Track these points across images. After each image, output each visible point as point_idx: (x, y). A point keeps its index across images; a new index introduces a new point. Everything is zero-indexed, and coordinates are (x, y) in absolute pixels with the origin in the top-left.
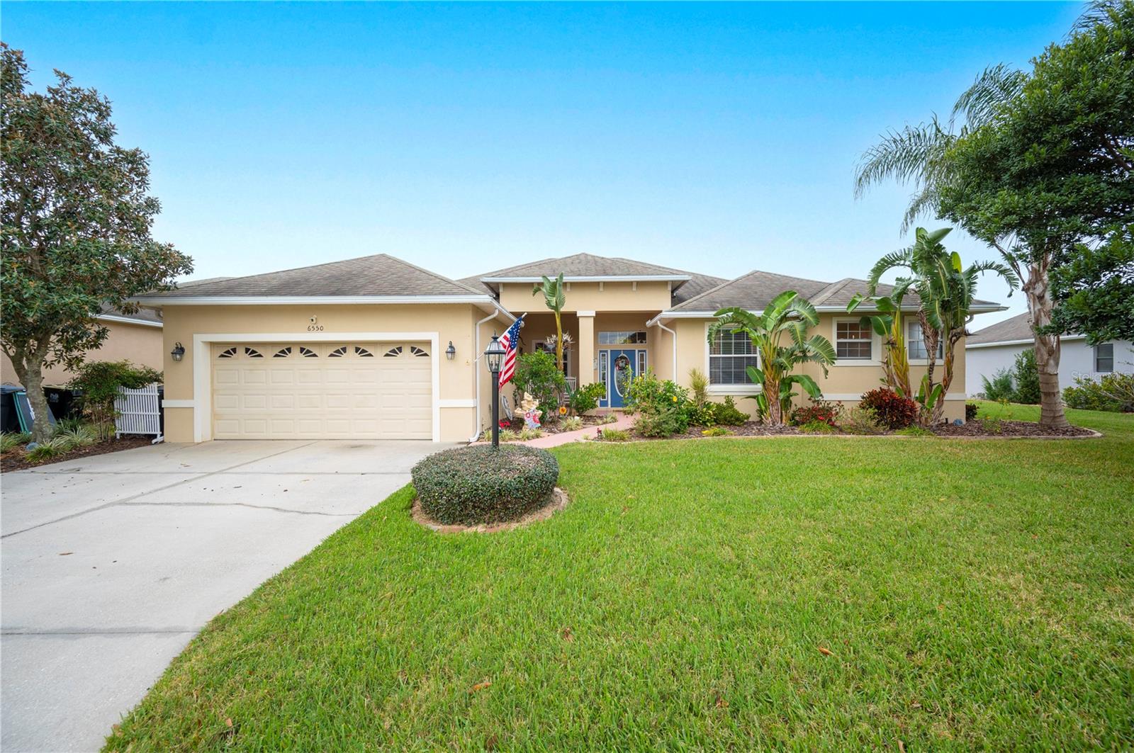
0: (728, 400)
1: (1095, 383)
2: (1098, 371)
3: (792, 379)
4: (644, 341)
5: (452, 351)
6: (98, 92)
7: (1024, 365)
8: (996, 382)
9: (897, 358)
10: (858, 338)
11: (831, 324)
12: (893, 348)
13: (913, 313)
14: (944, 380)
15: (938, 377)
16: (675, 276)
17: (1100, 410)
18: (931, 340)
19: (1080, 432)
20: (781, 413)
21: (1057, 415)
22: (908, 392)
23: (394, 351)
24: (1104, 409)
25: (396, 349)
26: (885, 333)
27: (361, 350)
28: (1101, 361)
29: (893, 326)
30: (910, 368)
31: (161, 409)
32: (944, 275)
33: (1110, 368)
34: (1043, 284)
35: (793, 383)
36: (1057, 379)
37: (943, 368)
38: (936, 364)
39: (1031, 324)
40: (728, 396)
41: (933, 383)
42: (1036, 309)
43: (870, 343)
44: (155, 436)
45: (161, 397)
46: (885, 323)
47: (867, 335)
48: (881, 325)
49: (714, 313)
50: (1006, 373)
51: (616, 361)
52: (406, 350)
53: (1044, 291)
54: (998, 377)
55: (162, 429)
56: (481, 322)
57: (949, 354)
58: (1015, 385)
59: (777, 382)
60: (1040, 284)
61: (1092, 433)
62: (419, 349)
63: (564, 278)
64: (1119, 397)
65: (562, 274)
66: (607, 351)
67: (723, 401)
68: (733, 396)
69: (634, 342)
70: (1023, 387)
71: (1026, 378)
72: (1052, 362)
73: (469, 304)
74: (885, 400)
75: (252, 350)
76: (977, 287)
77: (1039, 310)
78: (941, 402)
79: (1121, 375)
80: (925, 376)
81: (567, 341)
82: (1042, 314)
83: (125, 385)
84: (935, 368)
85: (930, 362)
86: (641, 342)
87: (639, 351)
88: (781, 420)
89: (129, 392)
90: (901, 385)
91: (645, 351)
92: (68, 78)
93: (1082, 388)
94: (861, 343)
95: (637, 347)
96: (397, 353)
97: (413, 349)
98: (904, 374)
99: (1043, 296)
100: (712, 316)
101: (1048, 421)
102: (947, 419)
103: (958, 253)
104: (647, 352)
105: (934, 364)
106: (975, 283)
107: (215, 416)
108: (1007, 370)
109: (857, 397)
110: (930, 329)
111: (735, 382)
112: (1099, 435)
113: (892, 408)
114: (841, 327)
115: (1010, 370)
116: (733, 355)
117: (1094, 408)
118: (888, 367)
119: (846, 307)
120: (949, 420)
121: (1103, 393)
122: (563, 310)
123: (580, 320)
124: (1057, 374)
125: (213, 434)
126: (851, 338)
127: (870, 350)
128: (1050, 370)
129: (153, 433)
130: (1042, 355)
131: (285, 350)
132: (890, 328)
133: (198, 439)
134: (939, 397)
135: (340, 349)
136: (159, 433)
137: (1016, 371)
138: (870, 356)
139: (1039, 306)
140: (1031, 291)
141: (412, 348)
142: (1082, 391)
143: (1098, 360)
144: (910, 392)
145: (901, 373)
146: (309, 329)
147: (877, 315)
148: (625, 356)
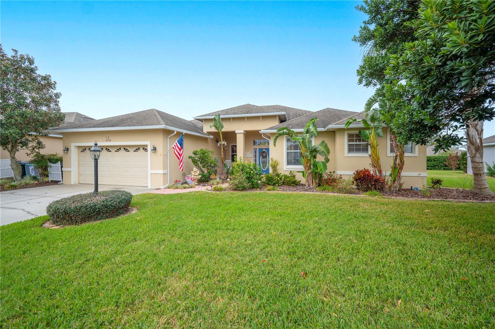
0: (292, 173)
5: (155, 149)
6: (29, 55)
10: (361, 142)
11: (344, 135)
14: (399, 165)
16: (279, 113)
18: (394, 142)
20: (312, 180)
21: (483, 187)
25: (138, 149)
27: (126, 149)
29: (371, 135)
31: (62, 172)
36: (482, 165)
40: (291, 171)
44: (60, 181)
45: (62, 167)
49: (277, 130)
51: (261, 153)
52: (141, 149)
55: (62, 179)
56: (169, 137)
57: (400, 150)
62: (146, 149)
63: (221, 116)
65: (219, 114)
66: (257, 149)
67: (288, 174)
68: (295, 171)
72: (478, 155)
73: (161, 129)
81: (224, 144)
83: (51, 162)
85: (395, 155)
88: (313, 184)
89: (52, 165)
92: (17, 51)
94: (362, 144)
98: (378, 161)
100: (276, 132)
101: (477, 191)
105: (397, 155)
107: (79, 175)
114: (350, 136)
116: (293, 151)
119: (345, 125)
120: (412, 187)
122: (223, 130)
123: (237, 134)
124: (481, 162)
125: (79, 181)
126: (356, 141)
127: (368, 148)
129: (58, 180)
130: (471, 151)
133: (72, 183)
135: (119, 149)
136: (61, 180)
138: (368, 151)
141: (143, 148)
145: (375, 161)
146: (106, 141)
147: (367, 129)
148: (265, 151)
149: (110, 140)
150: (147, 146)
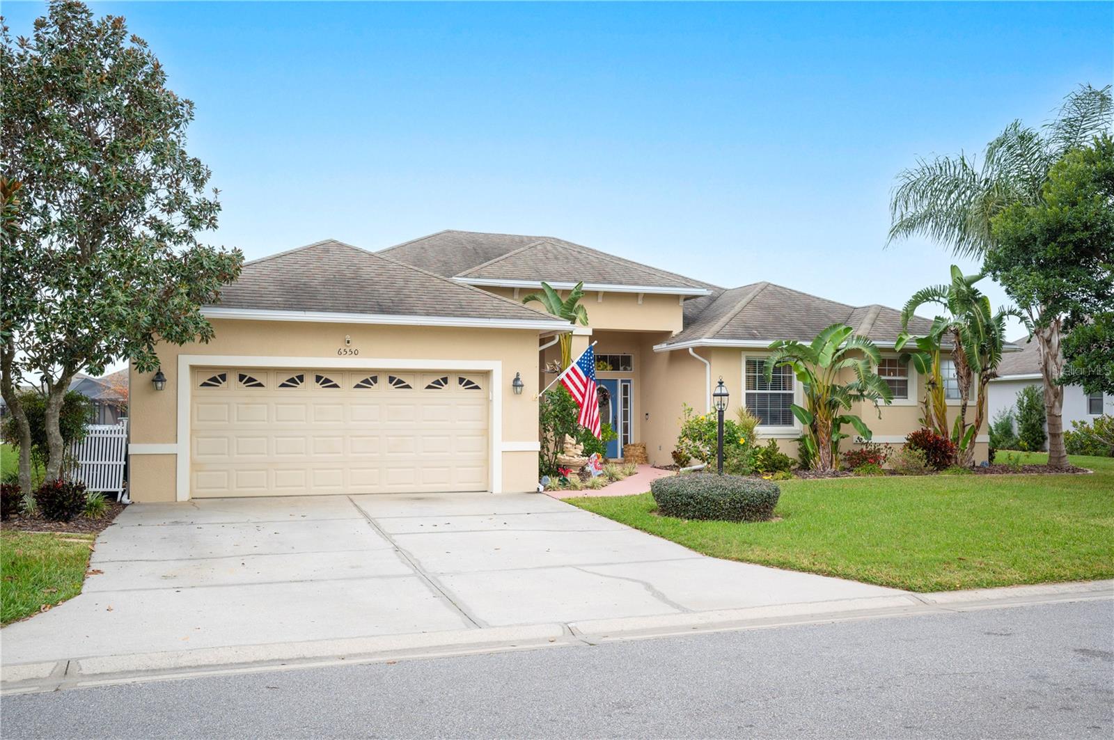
0: (773, 443)
1: (1088, 426)
2: (1091, 413)
3: (843, 420)
4: (629, 368)
5: (518, 384)
7: (1025, 405)
8: (997, 425)
9: (937, 398)
10: (896, 375)
12: (933, 388)
13: (948, 352)
14: (977, 421)
15: (970, 418)
16: (694, 290)
17: (1093, 455)
18: (965, 380)
19: (1079, 470)
20: (832, 456)
22: (945, 433)
23: (437, 382)
24: (1096, 455)
25: (440, 380)
26: (924, 372)
27: (397, 380)
28: (1093, 402)
29: (933, 365)
30: (948, 408)
31: (127, 457)
32: (982, 321)
33: (1100, 410)
34: (1050, 328)
35: (841, 424)
36: (1061, 420)
37: (975, 408)
38: (968, 404)
39: (1041, 366)
41: (966, 424)
42: (1045, 352)
43: (906, 381)
46: (924, 361)
47: (903, 373)
48: (920, 362)
50: (1007, 414)
52: (453, 382)
53: (1051, 335)
54: (998, 419)
55: (127, 486)
57: (981, 395)
58: (1016, 429)
59: (830, 422)
60: (1048, 328)
61: (1087, 471)
62: (468, 381)
64: (1108, 441)
67: (769, 445)
68: (776, 439)
69: (616, 368)
70: (1024, 431)
71: (1027, 421)
72: (1057, 404)
74: (929, 442)
75: (248, 378)
76: (1005, 333)
77: (1047, 353)
78: (973, 443)
79: (1109, 418)
80: (958, 417)
82: (1050, 357)
84: (967, 408)
85: (963, 403)
86: (625, 369)
87: (622, 381)
88: (831, 465)
90: (940, 426)
91: (629, 381)
93: (1078, 432)
94: (898, 380)
95: (619, 376)
96: (443, 386)
97: (461, 380)
98: (943, 414)
99: (1050, 340)
101: (1055, 463)
102: (974, 462)
103: (988, 297)
104: (633, 382)
105: (966, 404)
106: (1004, 330)
107: (194, 466)
108: (1008, 410)
109: (901, 439)
110: (964, 369)
111: (772, 423)
112: (1092, 472)
113: (935, 448)
114: (883, 363)
115: (1011, 411)
116: (769, 392)
117: (1087, 454)
118: (926, 407)
120: (976, 463)
121: (1095, 437)
123: (574, 339)
124: (1061, 416)
125: (192, 490)
126: (889, 375)
127: (907, 388)
128: (1056, 412)
129: (113, 490)
130: (1050, 397)
131: (295, 378)
132: (930, 366)
133: (182, 496)
134: (971, 438)
135: (369, 379)
136: (121, 489)
137: (1017, 412)
138: (907, 395)
139: (1047, 350)
140: (1041, 334)
141: (460, 378)
142: (1077, 435)
143: (1090, 400)
144: (947, 433)
145: (940, 413)
146: (340, 353)
147: (916, 352)
148: (605, 388)
149: (356, 353)
150: (486, 374)
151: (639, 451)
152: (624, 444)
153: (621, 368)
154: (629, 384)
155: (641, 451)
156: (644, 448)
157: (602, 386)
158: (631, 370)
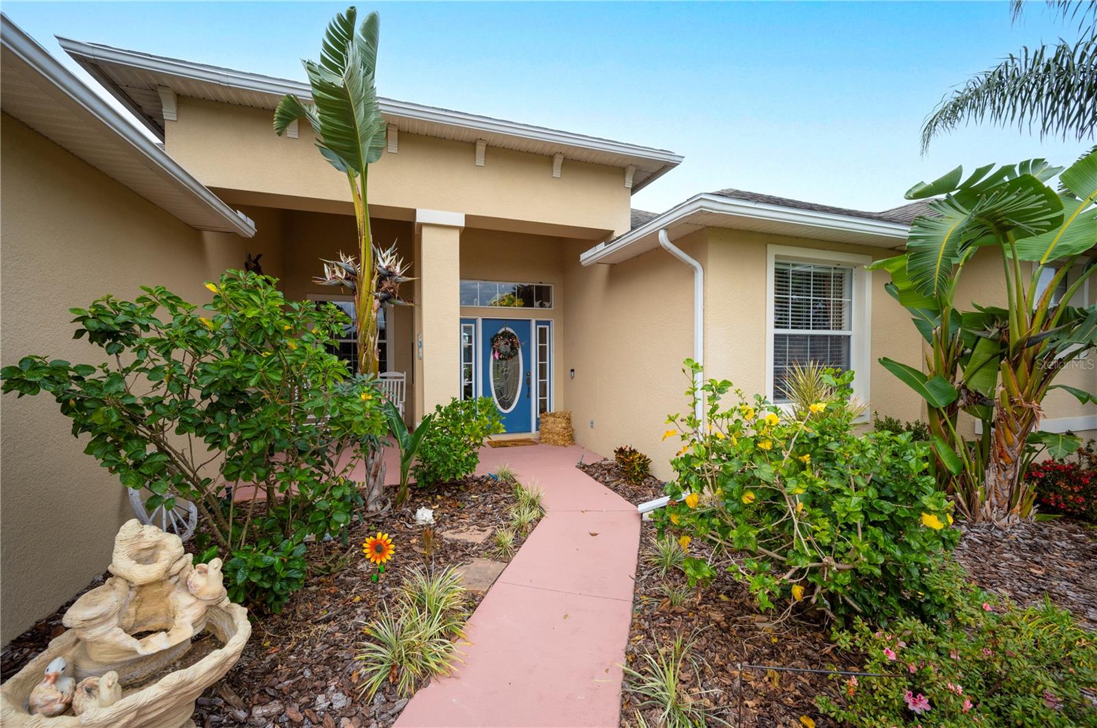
4: (547, 304)
20: (1018, 487)
51: (493, 341)
66: (474, 321)
69: (528, 303)
86: (542, 305)
87: (538, 323)
88: (1010, 508)
91: (548, 323)
95: (533, 315)
104: (553, 324)
123: (425, 232)
148: (512, 331)
151: (560, 425)
152: (541, 412)
153: (536, 304)
154: (548, 327)
155: (564, 425)
156: (569, 419)
157: (509, 329)
158: (550, 307)
